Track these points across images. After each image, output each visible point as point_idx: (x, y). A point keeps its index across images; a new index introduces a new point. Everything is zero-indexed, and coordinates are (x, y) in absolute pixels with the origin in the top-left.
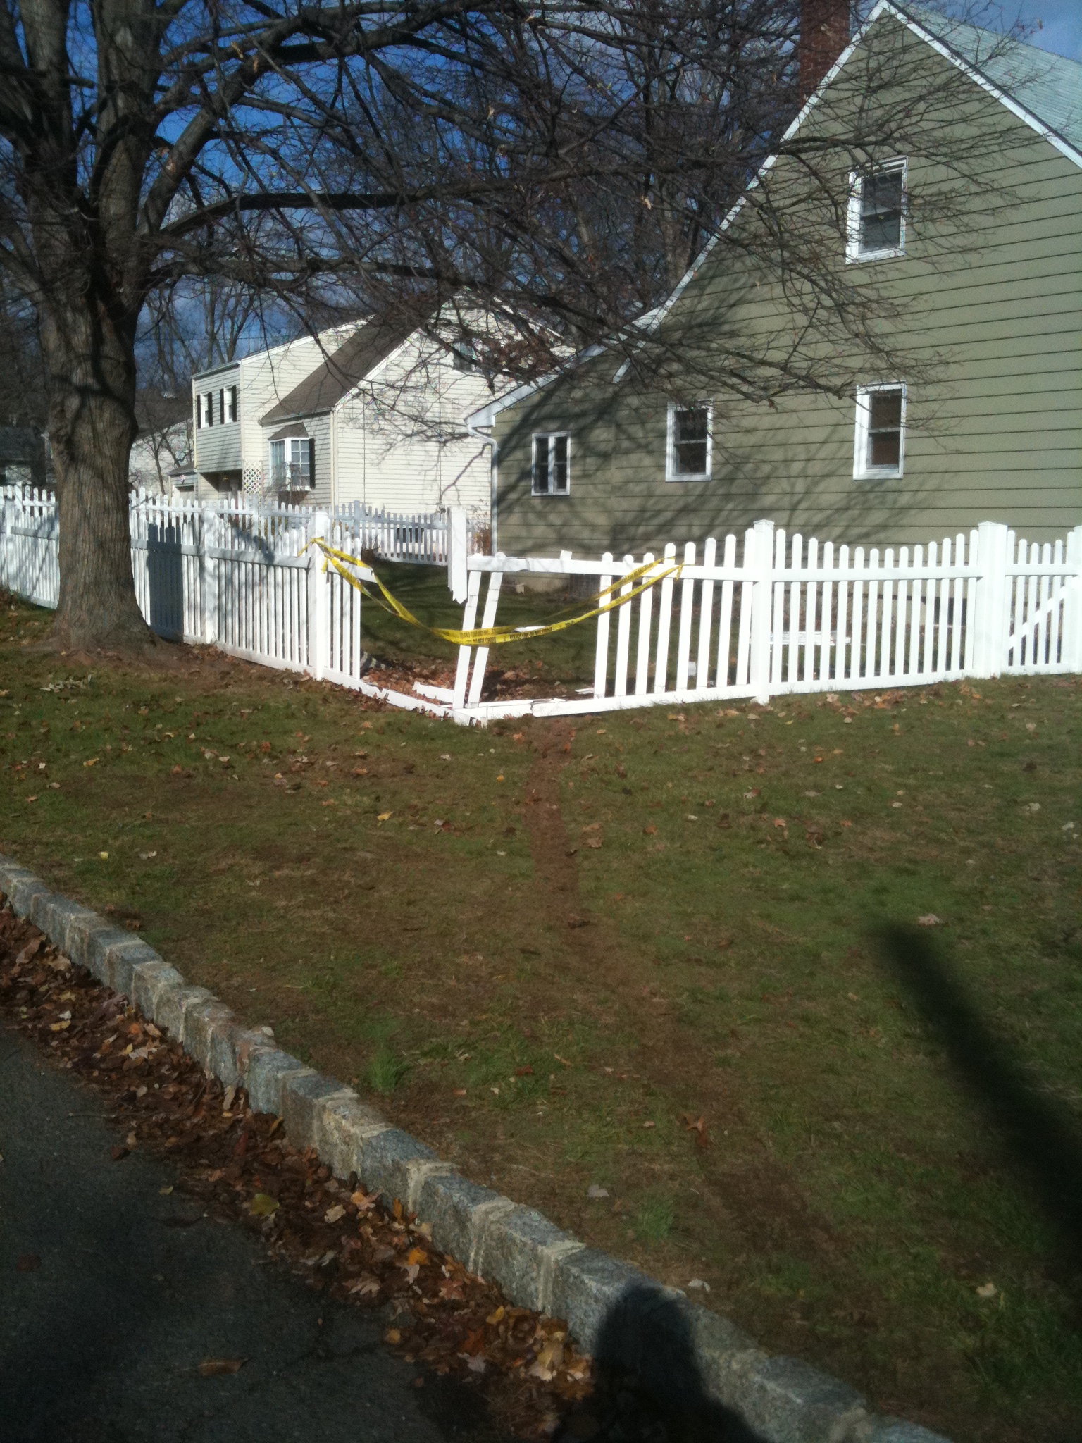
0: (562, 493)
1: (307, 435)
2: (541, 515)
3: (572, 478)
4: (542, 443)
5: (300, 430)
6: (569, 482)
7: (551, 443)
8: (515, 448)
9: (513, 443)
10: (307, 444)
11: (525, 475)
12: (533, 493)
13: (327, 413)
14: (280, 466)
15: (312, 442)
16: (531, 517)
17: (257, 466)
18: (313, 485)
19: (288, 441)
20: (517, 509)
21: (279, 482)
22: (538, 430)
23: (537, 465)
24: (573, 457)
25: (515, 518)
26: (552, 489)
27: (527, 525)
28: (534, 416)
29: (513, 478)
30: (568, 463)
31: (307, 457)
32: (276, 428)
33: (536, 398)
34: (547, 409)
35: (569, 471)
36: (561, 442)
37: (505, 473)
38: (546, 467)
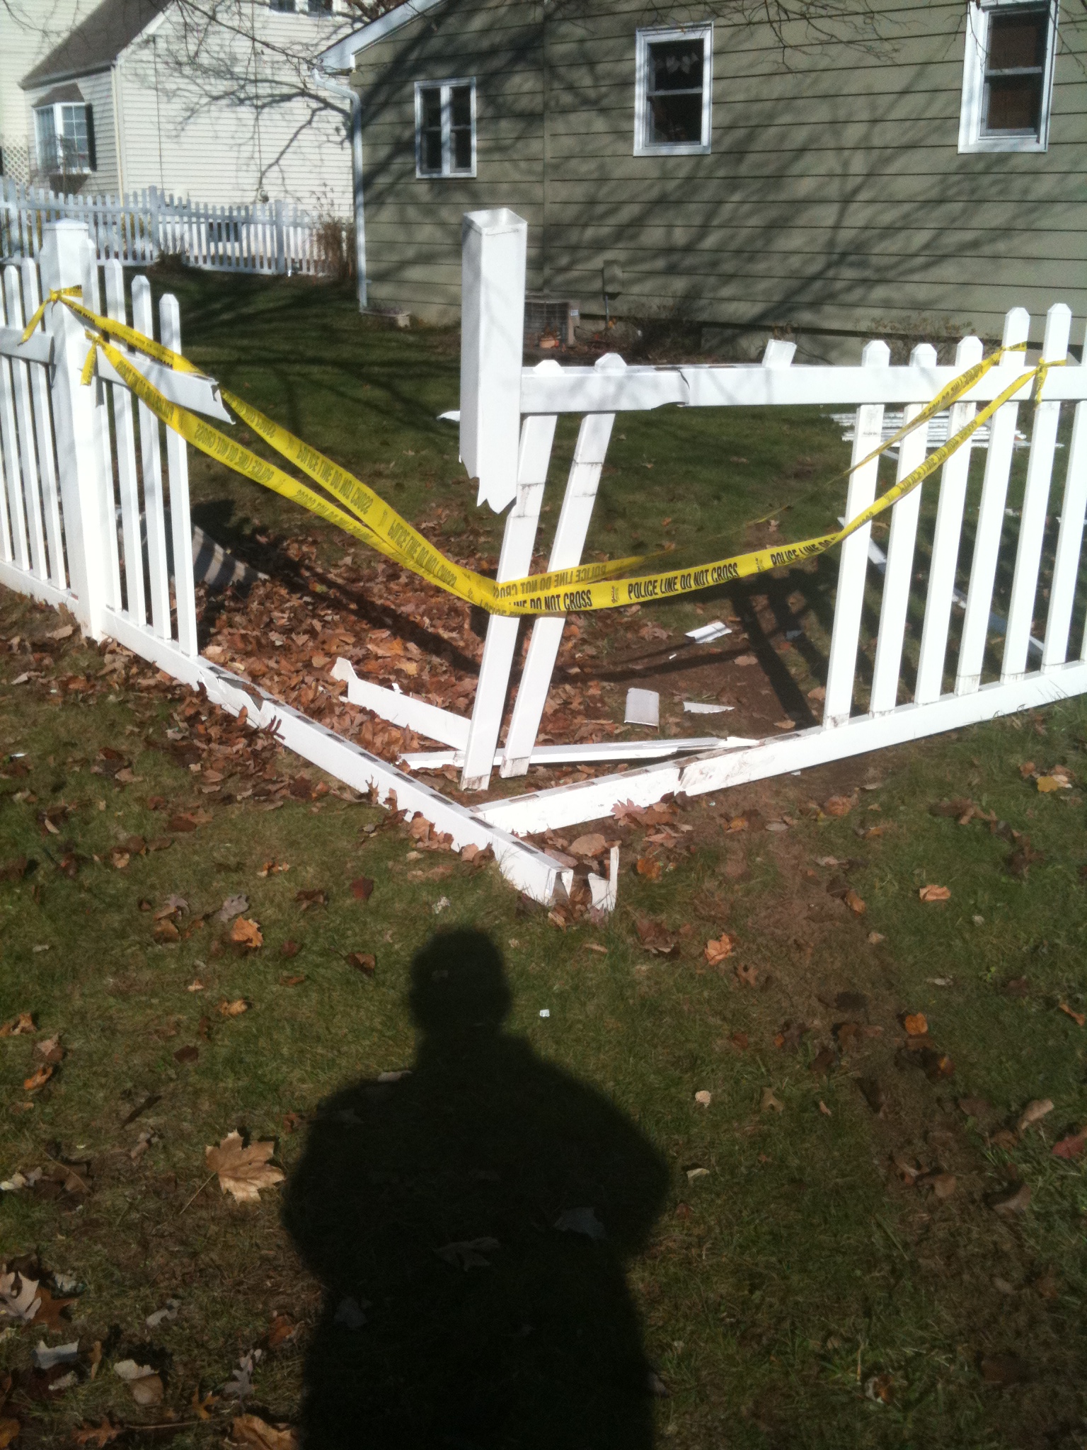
0: (463, 175)
1: (82, 99)
2: (429, 210)
3: (479, 151)
4: (431, 96)
5: (72, 94)
6: (474, 158)
7: (445, 95)
8: (384, 105)
9: (381, 98)
10: (83, 113)
11: (403, 147)
12: (418, 175)
13: (107, 69)
14: (49, 140)
15: (89, 110)
16: (412, 212)
17: (21, 143)
18: (93, 166)
19: (58, 108)
20: (390, 200)
21: (50, 163)
22: (422, 77)
23: (423, 130)
24: (480, 119)
25: (388, 213)
26: (448, 170)
27: (404, 223)
28: (414, 56)
29: (383, 152)
30: (474, 126)
31: (85, 129)
32: (42, 92)
33: (415, 30)
34: (435, 44)
35: (474, 141)
36: (460, 95)
37: (371, 144)
38: (439, 134)
